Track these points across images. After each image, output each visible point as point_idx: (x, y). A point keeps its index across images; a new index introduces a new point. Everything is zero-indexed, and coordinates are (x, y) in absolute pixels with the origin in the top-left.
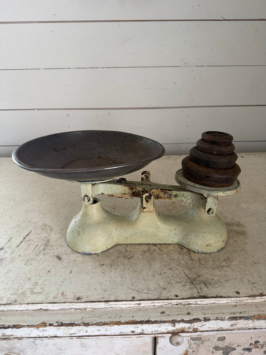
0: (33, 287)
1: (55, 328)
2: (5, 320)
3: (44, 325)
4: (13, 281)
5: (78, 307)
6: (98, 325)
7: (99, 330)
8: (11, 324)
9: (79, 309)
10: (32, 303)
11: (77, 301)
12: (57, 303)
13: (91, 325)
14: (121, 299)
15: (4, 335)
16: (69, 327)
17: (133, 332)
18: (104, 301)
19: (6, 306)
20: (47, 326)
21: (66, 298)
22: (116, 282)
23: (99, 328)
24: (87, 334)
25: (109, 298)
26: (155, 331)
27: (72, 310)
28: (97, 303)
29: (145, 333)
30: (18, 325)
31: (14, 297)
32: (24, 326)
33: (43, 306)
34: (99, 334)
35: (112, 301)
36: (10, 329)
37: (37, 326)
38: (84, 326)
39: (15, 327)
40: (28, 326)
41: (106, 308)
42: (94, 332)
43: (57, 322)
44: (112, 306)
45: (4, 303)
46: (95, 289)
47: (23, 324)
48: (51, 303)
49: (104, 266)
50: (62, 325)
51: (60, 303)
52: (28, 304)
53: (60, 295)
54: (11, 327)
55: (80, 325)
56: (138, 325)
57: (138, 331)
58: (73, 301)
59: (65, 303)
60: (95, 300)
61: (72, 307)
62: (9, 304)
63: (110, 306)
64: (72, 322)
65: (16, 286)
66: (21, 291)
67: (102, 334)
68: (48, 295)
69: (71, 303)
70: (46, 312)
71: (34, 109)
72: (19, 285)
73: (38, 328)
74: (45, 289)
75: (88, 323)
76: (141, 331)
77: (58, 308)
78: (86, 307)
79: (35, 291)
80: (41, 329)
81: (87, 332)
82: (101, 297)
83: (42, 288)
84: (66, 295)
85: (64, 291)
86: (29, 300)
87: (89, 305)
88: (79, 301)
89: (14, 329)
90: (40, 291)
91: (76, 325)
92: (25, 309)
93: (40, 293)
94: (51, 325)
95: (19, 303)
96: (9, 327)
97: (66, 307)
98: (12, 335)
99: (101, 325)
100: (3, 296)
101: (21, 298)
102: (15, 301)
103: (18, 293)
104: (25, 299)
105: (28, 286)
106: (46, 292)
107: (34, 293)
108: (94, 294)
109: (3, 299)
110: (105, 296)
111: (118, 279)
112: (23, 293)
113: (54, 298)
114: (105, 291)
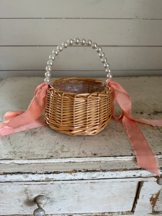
0: (61, 148)
1: (83, 173)
2: (47, 168)
3: (75, 171)
4: (47, 145)
5: (95, 160)
6: (112, 171)
7: (112, 175)
8: (53, 171)
9: (96, 161)
10: (65, 158)
11: (94, 156)
12: (81, 157)
13: (107, 171)
14: (124, 155)
15: (47, 179)
16: (92, 173)
17: (134, 176)
18: (113, 156)
19: (46, 160)
20: (77, 172)
21: (87, 155)
22: (117, 145)
23: (113, 173)
24: (103, 177)
26: (149, 175)
27: (91, 162)
28: (108, 157)
29: (142, 176)
30: (57, 172)
31: (51, 154)
32: (61, 172)
33: (72, 160)
34: (112, 177)
36: (52, 174)
37: (71, 172)
38: (103, 172)
39: (55, 173)
40: (65, 172)
41: (114, 161)
42: (108, 176)
43: (84, 170)
44: (118, 160)
45: (45, 158)
46: (104, 149)
47: (60, 171)
48: (77, 157)
49: (105, 136)
50: (87, 171)
51: (84, 157)
52: (62, 158)
53: (82, 152)
54: (52, 173)
55: (100, 171)
56: (139, 171)
57: (138, 175)
58: (92, 156)
59: (86, 157)
60: (106, 156)
61: (91, 160)
62: (49, 158)
63: (117, 160)
64: (94, 169)
65: (50, 148)
67: (114, 177)
68: (74, 153)
69: (90, 157)
70: (74, 163)
71: (36, 46)
72: (52, 147)
73: (71, 174)
74: (71, 149)
75: (105, 170)
76: (140, 175)
77: (82, 161)
78: (100, 160)
79: (64, 150)
80: (73, 174)
81: (104, 176)
82: (110, 153)
83: (69, 149)
84: (86, 153)
85: (84, 150)
86: (61, 156)
87: (103, 159)
88: (96, 156)
89: (55, 174)
91: (97, 171)
92: (59, 162)
93: (68, 151)
94: (80, 171)
95: (55, 158)
96: (51, 173)
97: (87, 160)
98: (52, 179)
99: (114, 171)
100: (42, 153)
101: (56, 154)
102: (52, 157)
103: (53, 152)
104: (59, 155)
105: (58, 148)
106: (72, 151)
107: (64, 152)
108: (105, 152)
109: (43, 155)
110: (112, 153)
111: (118, 144)
112: (56, 152)
113: (78, 154)
114: (111, 150)
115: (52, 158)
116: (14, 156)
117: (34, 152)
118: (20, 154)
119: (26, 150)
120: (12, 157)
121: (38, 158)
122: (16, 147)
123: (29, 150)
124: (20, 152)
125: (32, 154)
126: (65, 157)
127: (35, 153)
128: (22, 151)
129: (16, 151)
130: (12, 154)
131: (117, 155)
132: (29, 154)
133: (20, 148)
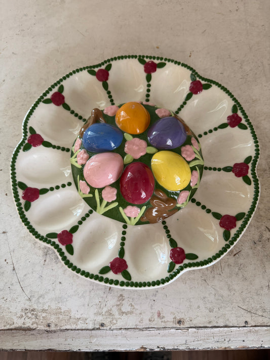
0: (118, 303)
4: (90, 292)
11: (178, 326)
14: (232, 325)
19: (94, 331)
21: (165, 322)
22: (222, 296)
25: (217, 322)
31: (100, 319)
35: (222, 327)
43: (158, 347)
46: (199, 307)
52: (120, 329)
53: (156, 316)
58: (174, 326)
60: (200, 325)
62: (97, 329)
65: (97, 301)
66: (105, 309)
68: (142, 316)
72: (100, 299)
74: (136, 307)
75: (193, 349)
79: (124, 310)
82: (207, 320)
83: (132, 305)
84: (163, 317)
85: (160, 310)
86: (120, 324)
88: (182, 326)
90: (129, 310)
93: (131, 313)
95: (108, 328)
100: (85, 316)
101: (109, 320)
102: (102, 325)
103: (104, 313)
104: (115, 321)
105: (112, 301)
106: (138, 312)
107: (123, 313)
108: (198, 316)
109: (87, 322)
110: (212, 319)
111: (225, 293)
112: (110, 313)
113: (150, 320)
114: (211, 311)
115: (102, 328)
116: (34, 320)
117: (69, 311)
118: (44, 315)
119: (54, 306)
120: (32, 324)
121: (79, 327)
122: (34, 296)
123: (60, 305)
124: (44, 311)
125: (67, 318)
126: (126, 327)
127: (72, 315)
128: (46, 307)
129: (35, 307)
130: (30, 315)
131: (219, 325)
132: (61, 317)
133: (41, 300)
